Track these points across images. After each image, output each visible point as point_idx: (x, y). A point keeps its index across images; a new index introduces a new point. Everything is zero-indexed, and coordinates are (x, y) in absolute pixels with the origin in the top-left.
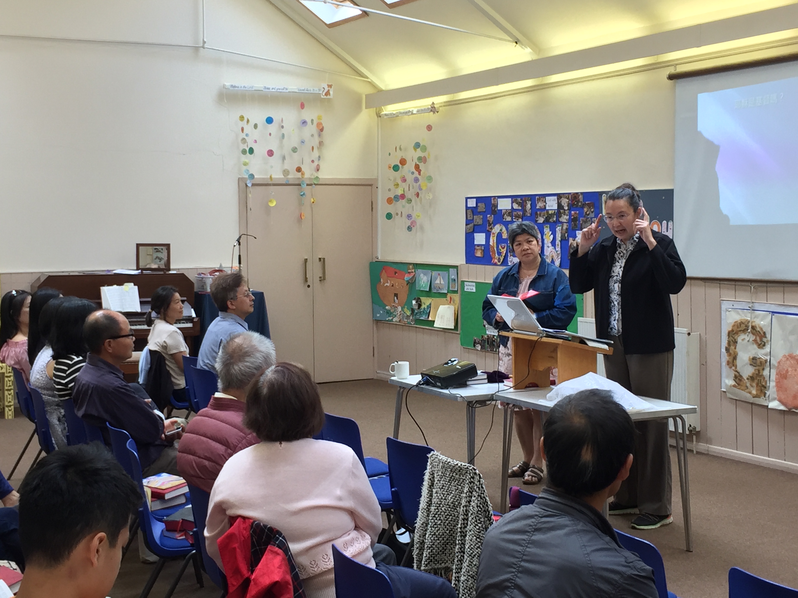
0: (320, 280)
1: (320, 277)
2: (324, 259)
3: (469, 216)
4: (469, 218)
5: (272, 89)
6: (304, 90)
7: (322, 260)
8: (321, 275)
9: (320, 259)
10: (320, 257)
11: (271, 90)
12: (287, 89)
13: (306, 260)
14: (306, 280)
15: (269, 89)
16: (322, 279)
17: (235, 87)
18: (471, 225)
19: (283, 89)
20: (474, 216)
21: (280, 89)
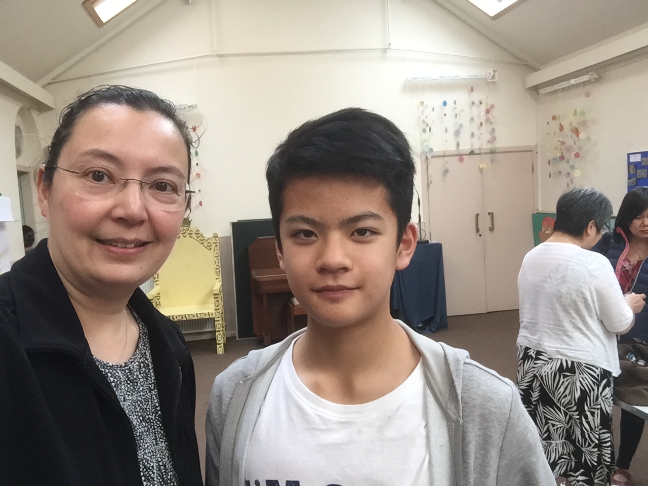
0: (490, 230)
1: (490, 228)
2: (493, 213)
3: (631, 171)
4: (631, 173)
5: (446, 77)
6: (473, 76)
7: (491, 214)
8: (490, 226)
9: (489, 213)
10: (489, 211)
11: (445, 79)
12: (459, 76)
13: (478, 215)
14: (478, 230)
15: (444, 77)
16: (492, 229)
17: (416, 78)
18: (634, 179)
19: (456, 76)
20: (638, 171)
21: (452, 77)
